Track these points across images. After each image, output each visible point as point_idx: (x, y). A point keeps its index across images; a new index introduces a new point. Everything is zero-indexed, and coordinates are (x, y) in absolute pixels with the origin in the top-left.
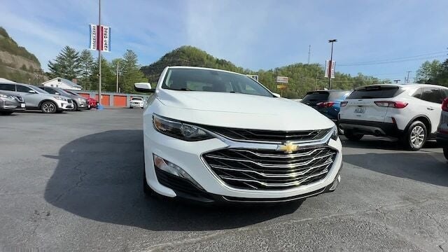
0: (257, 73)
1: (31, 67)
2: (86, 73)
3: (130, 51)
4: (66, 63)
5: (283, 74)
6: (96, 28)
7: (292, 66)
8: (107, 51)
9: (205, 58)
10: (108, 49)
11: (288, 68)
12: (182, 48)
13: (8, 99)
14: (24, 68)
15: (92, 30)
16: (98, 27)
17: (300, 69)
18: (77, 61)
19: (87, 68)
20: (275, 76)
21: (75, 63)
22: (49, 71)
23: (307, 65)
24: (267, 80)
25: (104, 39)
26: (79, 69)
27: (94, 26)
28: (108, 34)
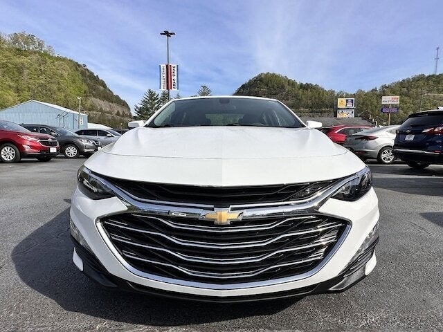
0: (354, 96)
1: (124, 113)
3: (204, 87)
4: (149, 106)
5: (394, 93)
6: (165, 68)
7: (408, 81)
8: (176, 90)
9: (286, 84)
10: (176, 87)
11: (402, 84)
12: (260, 76)
13: (88, 144)
14: (118, 114)
15: (162, 70)
16: (167, 66)
17: (421, 83)
18: (157, 103)
20: (380, 96)
21: (156, 105)
22: (136, 115)
23: (433, 76)
24: (368, 102)
25: (172, 78)
27: (163, 66)
28: (176, 72)
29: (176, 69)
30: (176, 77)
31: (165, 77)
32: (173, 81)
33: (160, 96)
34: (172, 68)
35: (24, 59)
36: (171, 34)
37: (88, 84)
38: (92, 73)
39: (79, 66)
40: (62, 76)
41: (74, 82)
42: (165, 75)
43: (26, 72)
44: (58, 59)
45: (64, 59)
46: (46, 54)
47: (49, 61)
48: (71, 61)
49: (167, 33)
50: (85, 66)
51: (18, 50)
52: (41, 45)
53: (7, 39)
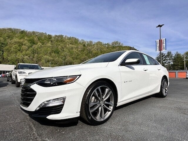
2: (169, 62)
6: (159, 41)
8: (165, 50)
10: (165, 49)
15: (157, 43)
16: (160, 40)
18: (165, 57)
19: (169, 60)
25: (163, 45)
26: (166, 61)
27: (158, 41)
28: (165, 42)
29: (165, 40)
30: (165, 45)
31: (159, 46)
32: (163, 47)
33: (166, 54)
34: (163, 41)
39: (131, 48)
42: (159, 45)
44: (125, 47)
45: (127, 47)
46: (121, 46)
48: (129, 47)
49: (160, 26)
51: (113, 47)
52: (120, 44)
53: (111, 44)
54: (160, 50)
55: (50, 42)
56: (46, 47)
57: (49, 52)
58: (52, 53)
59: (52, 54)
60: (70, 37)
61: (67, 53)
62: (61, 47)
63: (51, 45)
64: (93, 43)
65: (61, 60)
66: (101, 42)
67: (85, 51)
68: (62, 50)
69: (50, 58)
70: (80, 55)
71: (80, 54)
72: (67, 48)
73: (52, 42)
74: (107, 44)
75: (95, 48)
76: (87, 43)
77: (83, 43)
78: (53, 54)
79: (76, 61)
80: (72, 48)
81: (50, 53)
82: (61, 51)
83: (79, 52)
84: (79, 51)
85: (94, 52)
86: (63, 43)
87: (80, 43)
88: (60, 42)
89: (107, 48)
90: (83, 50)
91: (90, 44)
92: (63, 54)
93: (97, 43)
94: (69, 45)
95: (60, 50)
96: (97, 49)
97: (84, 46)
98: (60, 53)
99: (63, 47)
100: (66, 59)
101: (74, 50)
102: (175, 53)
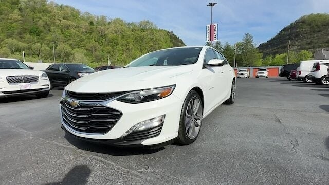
8: (216, 40)
10: (216, 38)
15: (207, 29)
16: (211, 26)
25: (214, 33)
27: (208, 26)
28: (216, 28)
29: (217, 26)
30: (216, 32)
31: (209, 33)
32: (214, 35)
34: (214, 27)
35: (144, 34)
36: (214, 4)
37: (173, 43)
38: (176, 36)
39: (169, 33)
40: (160, 40)
41: (166, 42)
43: (145, 40)
44: (160, 31)
45: (162, 30)
46: (154, 29)
47: (155, 32)
48: (165, 31)
49: (211, 4)
50: (172, 32)
51: (142, 29)
52: (152, 25)
53: (138, 25)
54: (211, 40)
55: (16, 11)
56: (9, 21)
57: (16, 32)
58: (25, 33)
59: (25, 35)
60: (61, 6)
61: (57, 35)
62: (43, 23)
63: (19, 18)
64: (108, 21)
65: (47, 48)
66: (121, 19)
67: (94, 34)
68: (47, 28)
69: (22, 44)
70: (84, 40)
71: (84, 38)
72: (57, 26)
73: (21, 12)
74: (132, 24)
75: (112, 30)
76: (96, 20)
77: (88, 18)
78: (27, 36)
79: (78, 52)
80: (68, 27)
81: (20, 34)
82: (45, 31)
83: (82, 35)
84: (82, 33)
85: (111, 36)
86: (48, 15)
87: (83, 19)
88: (39, 13)
89: (132, 30)
90: (91, 32)
91: (102, 22)
92: (49, 37)
93: (114, 20)
94: (60, 21)
95: (41, 28)
96: (116, 32)
97: (91, 23)
98: (42, 34)
99: (48, 23)
100: (58, 48)
101: (72, 30)
102: (225, 44)
